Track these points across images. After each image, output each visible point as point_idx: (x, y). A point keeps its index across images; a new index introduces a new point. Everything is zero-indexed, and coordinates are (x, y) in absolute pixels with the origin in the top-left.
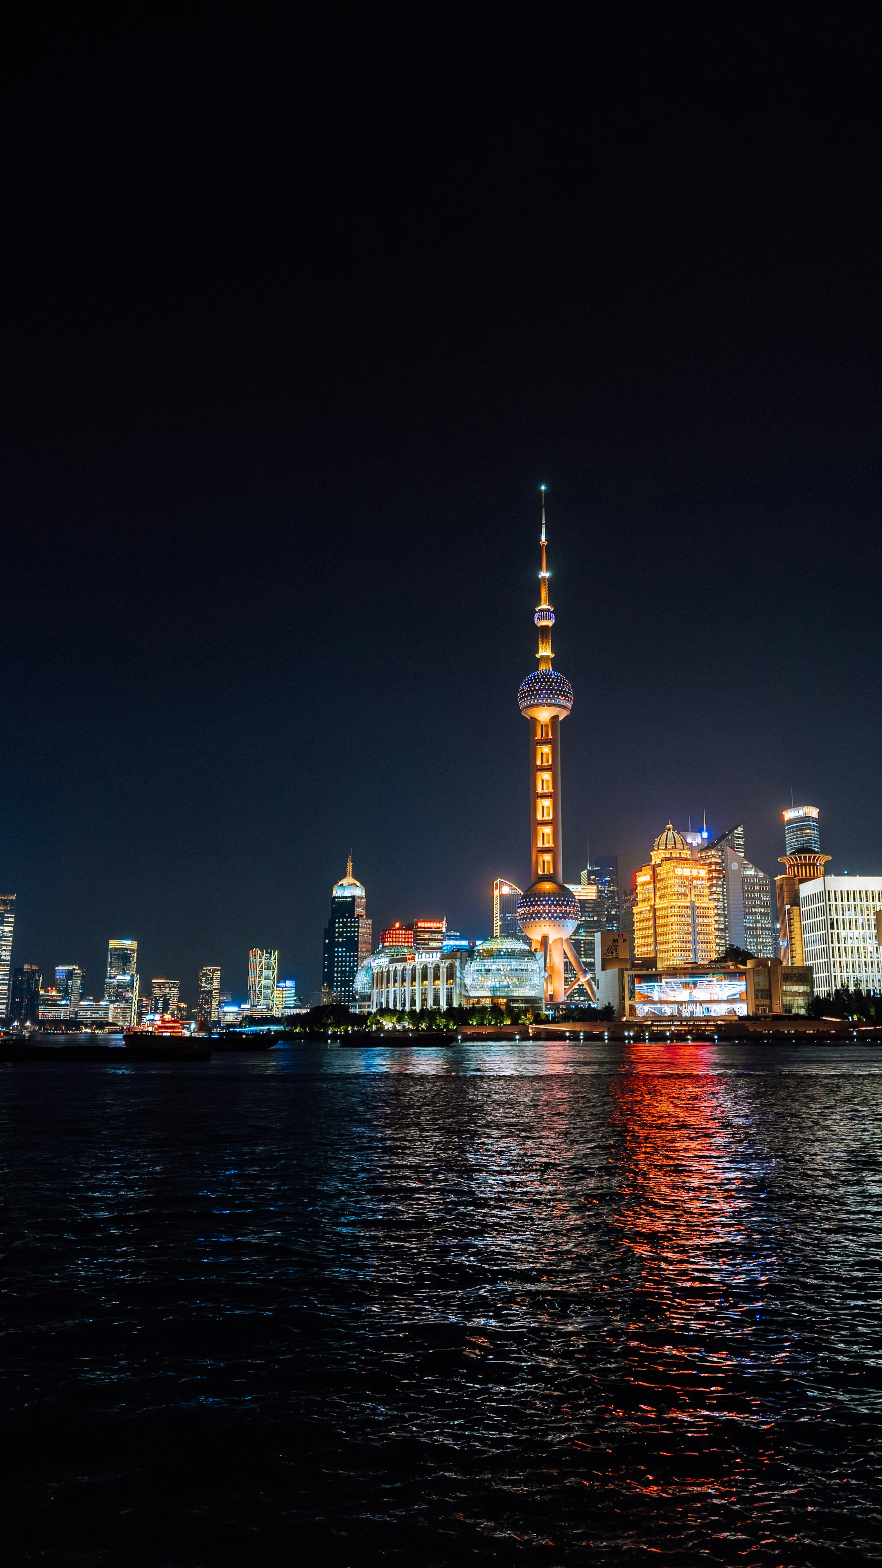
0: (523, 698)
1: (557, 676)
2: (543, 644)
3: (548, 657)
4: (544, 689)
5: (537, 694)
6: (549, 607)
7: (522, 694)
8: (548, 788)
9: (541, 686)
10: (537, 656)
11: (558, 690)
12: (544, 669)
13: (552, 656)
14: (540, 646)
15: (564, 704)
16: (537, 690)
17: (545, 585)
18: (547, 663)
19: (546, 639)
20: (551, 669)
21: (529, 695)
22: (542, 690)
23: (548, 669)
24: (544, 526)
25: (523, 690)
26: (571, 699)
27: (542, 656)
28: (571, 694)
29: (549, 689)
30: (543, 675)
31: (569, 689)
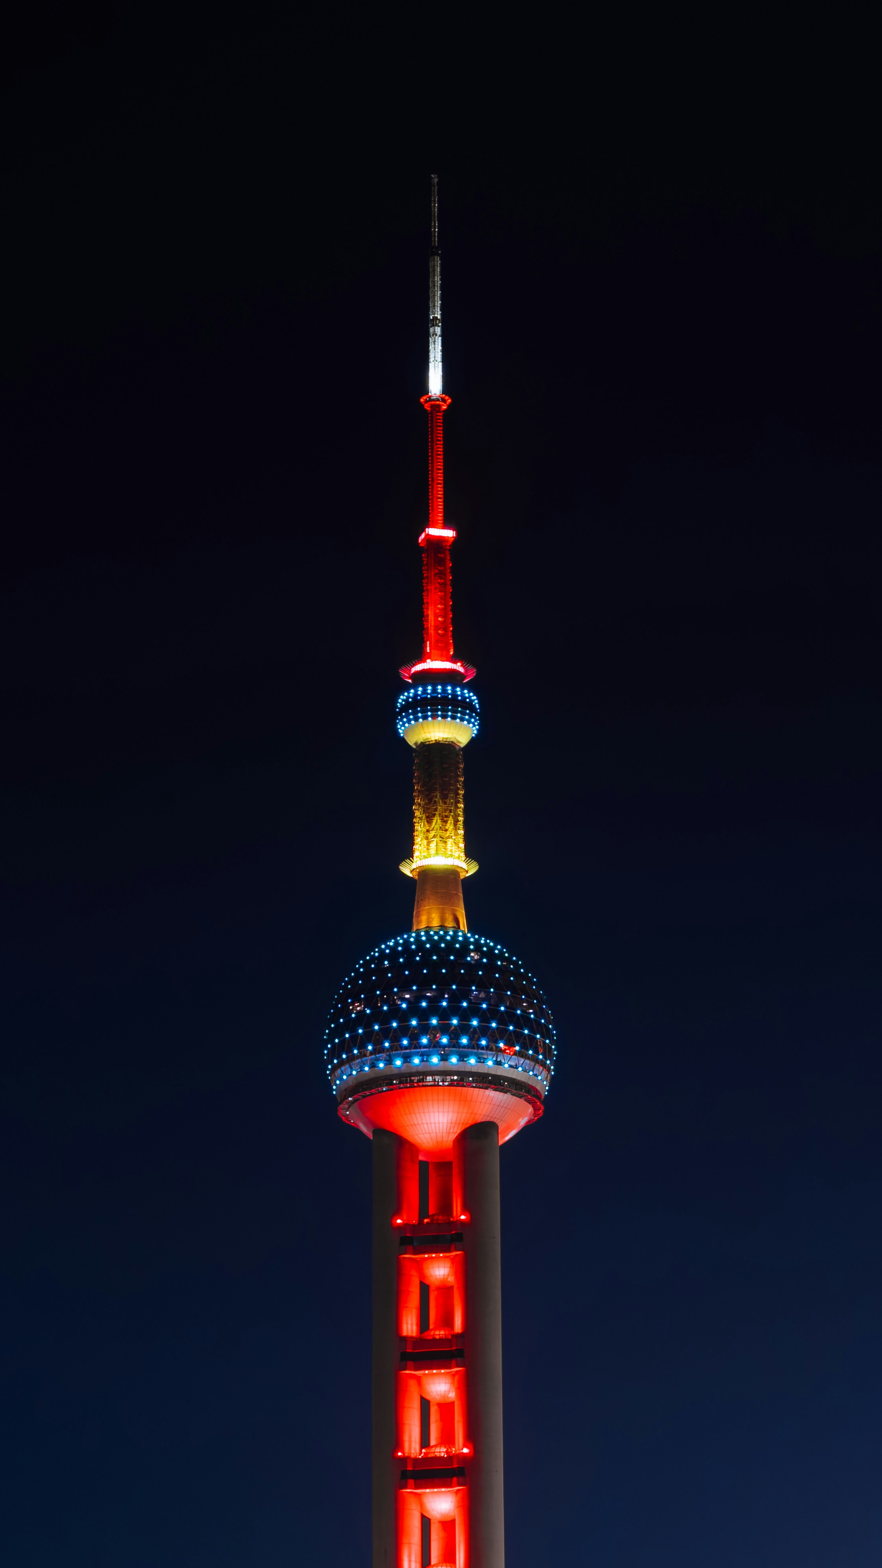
0: (345, 1046)
1: (490, 954)
2: (429, 819)
3: (448, 877)
4: (434, 1009)
5: (404, 1030)
6: (458, 667)
7: (338, 1032)
8: (447, 1438)
9: (419, 997)
10: (407, 869)
11: (493, 1013)
12: (436, 923)
13: (470, 869)
14: (420, 827)
15: (519, 1074)
16: (404, 1017)
17: (441, 574)
18: (446, 899)
19: (444, 797)
20: (463, 925)
21: (370, 1036)
22: (424, 1016)
23: (450, 923)
24: (438, 330)
25: (346, 1013)
26: (547, 1053)
27: (425, 874)
28: (546, 1034)
29: (454, 1009)
30: (429, 952)
31: (540, 1013)
